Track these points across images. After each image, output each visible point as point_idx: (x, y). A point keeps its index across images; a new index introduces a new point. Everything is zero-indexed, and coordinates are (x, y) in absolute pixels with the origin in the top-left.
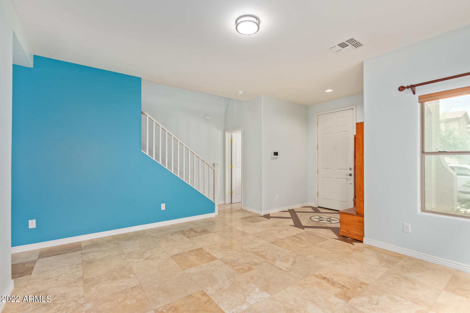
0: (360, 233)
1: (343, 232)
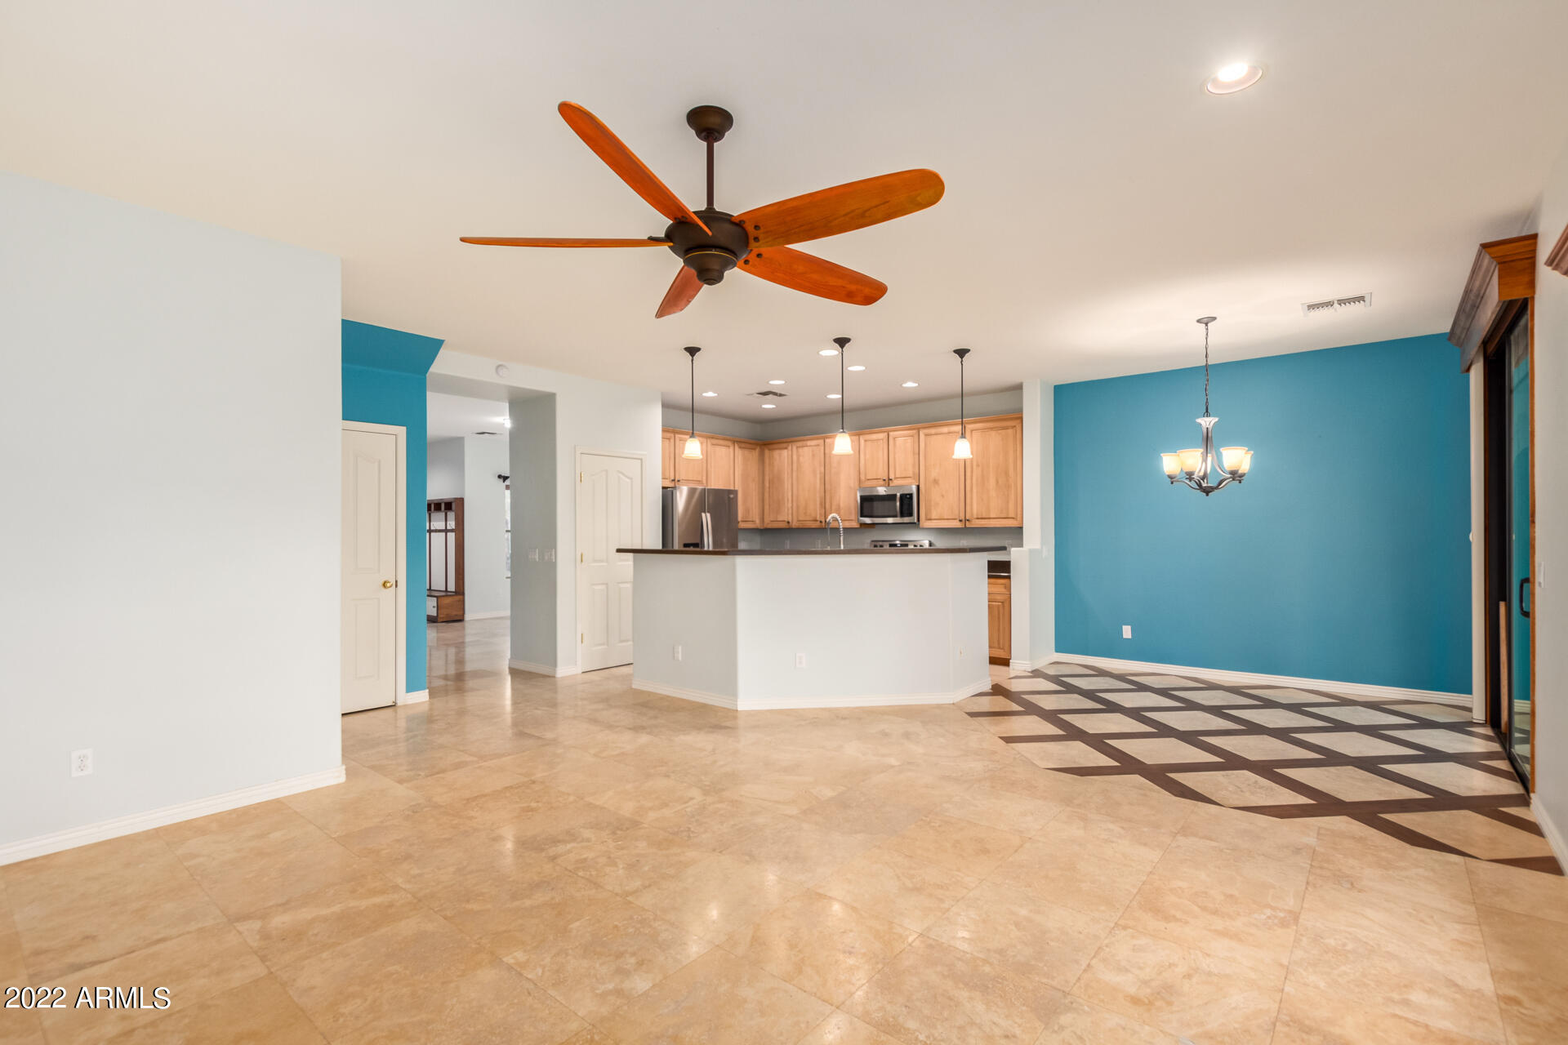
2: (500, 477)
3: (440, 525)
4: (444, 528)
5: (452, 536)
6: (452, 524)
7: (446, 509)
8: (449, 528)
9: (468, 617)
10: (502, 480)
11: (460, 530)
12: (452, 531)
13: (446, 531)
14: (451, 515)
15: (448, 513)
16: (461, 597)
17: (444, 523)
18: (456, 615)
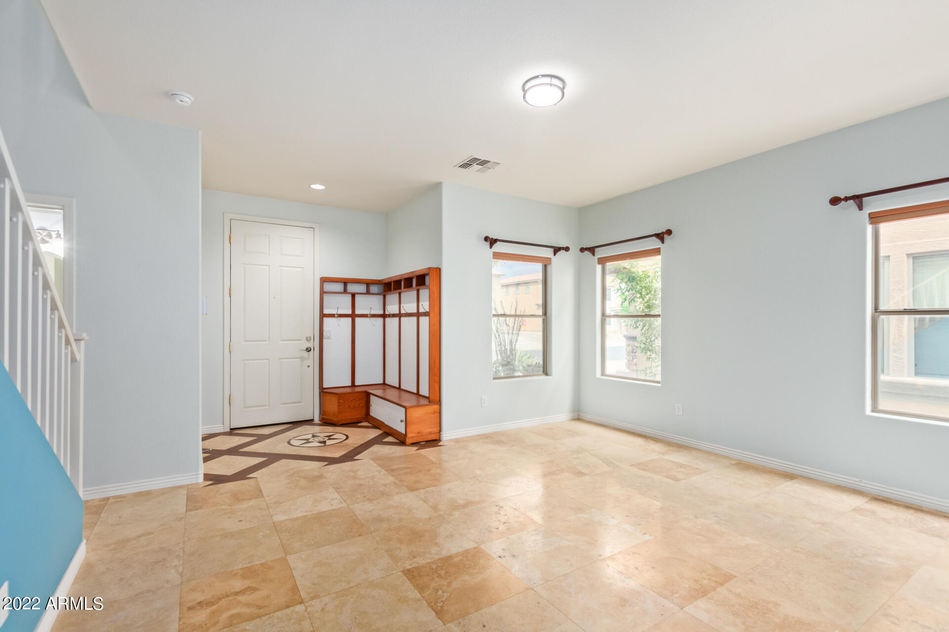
0: (435, 429)
1: (413, 437)
2: (486, 239)
3: (409, 306)
4: (415, 311)
5: (424, 321)
6: (425, 306)
7: (417, 285)
8: (421, 310)
9: (447, 435)
10: (488, 244)
11: (435, 314)
12: (426, 314)
13: (418, 315)
14: (424, 293)
15: (421, 292)
16: (436, 407)
17: (415, 305)
18: (430, 433)
